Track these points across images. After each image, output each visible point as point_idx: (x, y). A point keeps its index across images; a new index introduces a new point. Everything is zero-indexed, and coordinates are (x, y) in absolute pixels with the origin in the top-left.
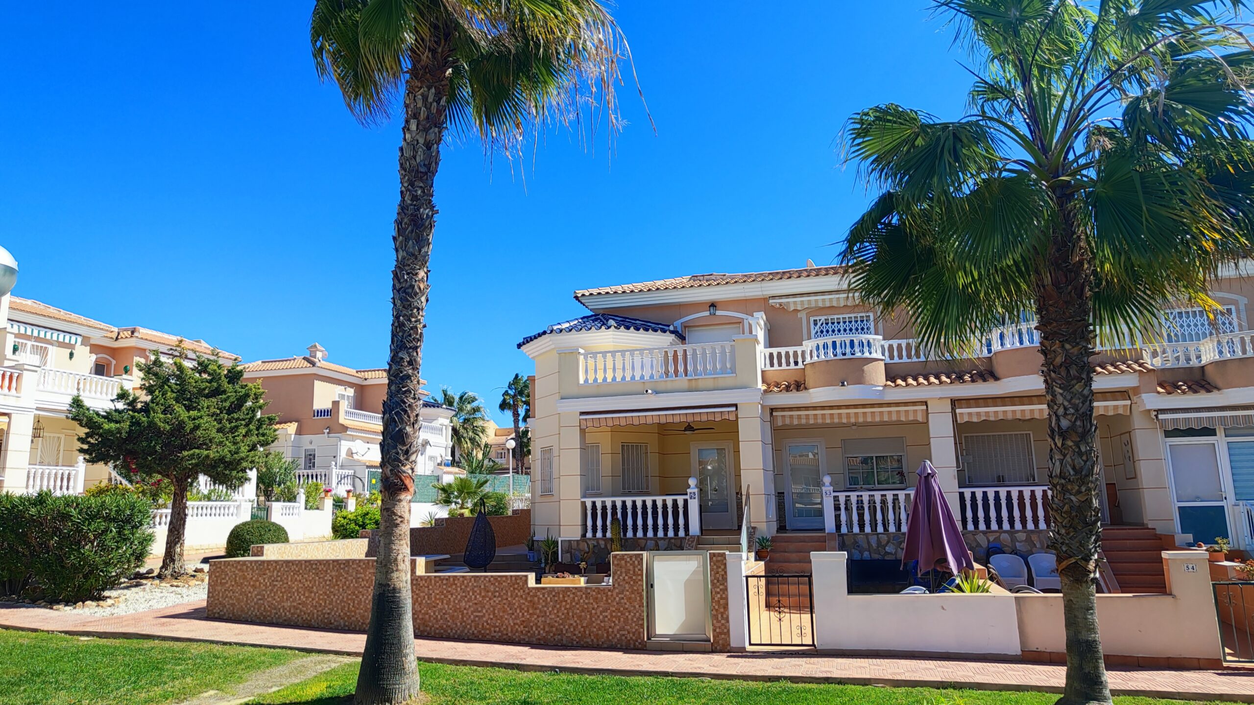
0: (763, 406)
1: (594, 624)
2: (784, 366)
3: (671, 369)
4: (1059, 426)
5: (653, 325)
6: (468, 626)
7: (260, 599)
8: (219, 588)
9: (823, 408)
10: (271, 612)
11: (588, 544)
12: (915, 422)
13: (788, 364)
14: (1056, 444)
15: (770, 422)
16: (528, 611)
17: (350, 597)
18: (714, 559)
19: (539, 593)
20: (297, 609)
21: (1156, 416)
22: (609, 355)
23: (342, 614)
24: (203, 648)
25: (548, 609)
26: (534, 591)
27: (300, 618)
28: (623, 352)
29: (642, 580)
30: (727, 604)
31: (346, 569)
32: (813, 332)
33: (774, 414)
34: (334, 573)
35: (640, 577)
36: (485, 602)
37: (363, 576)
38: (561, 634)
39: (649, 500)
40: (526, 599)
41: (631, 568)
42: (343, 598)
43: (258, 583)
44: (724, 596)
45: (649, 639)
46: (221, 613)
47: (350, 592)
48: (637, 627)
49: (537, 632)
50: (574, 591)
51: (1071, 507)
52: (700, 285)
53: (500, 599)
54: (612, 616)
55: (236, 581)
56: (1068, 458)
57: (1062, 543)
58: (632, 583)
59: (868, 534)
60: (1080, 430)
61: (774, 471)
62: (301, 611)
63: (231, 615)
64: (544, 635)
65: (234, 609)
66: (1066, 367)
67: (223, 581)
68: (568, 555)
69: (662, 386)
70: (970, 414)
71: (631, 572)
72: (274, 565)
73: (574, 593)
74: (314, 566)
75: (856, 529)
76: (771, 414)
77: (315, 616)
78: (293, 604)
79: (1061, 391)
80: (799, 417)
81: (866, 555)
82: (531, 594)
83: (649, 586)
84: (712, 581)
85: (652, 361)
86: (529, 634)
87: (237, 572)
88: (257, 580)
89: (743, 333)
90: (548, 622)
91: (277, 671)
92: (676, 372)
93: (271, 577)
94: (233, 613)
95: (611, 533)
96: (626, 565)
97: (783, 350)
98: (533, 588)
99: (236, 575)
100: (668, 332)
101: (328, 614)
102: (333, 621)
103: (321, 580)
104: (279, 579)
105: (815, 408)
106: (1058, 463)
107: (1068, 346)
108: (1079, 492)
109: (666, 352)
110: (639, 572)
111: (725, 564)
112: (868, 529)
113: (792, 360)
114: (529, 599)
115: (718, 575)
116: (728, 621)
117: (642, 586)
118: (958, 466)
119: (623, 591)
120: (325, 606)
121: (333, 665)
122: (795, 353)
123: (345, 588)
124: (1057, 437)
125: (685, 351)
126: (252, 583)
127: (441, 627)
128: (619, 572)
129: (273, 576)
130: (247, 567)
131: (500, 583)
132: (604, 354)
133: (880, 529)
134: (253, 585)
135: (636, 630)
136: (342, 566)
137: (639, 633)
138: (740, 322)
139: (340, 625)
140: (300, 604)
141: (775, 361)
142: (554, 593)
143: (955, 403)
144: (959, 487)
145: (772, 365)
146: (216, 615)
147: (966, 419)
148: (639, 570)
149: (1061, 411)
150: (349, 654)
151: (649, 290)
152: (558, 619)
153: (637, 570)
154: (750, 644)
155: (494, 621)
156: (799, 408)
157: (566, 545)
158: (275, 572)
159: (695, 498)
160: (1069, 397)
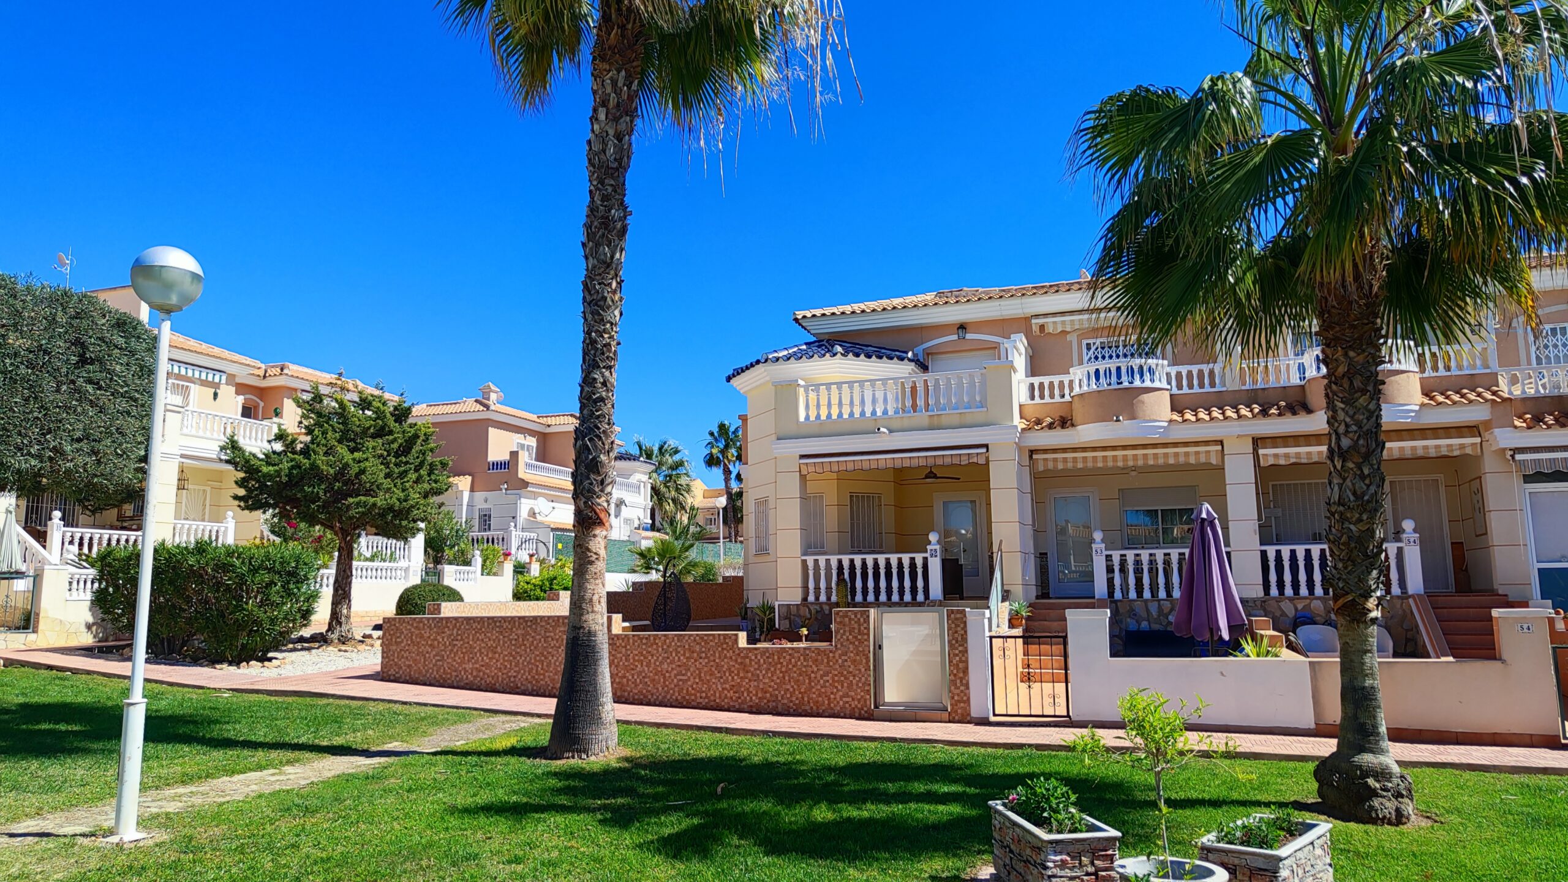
0: (1020, 449)
1: (814, 690)
2: (1047, 399)
3: (909, 403)
4: (1339, 446)
5: (889, 352)
6: (671, 692)
7: (439, 660)
8: (394, 648)
9: (1094, 449)
10: (451, 674)
11: (809, 610)
12: (1207, 467)
13: (1052, 396)
14: (1335, 467)
15: (1030, 466)
16: (738, 675)
17: (538, 658)
18: (952, 616)
19: (750, 654)
20: (480, 671)
21: (1513, 456)
22: (834, 387)
23: (529, 677)
24: (381, 707)
25: (761, 672)
26: (745, 652)
27: (483, 682)
28: (851, 384)
29: (868, 640)
30: (967, 668)
31: (534, 626)
32: (1086, 358)
33: (1034, 456)
34: (519, 632)
35: (866, 637)
36: (690, 663)
37: (552, 634)
38: (776, 700)
39: (882, 559)
40: (736, 661)
41: (856, 626)
42: (531, 659)
43: (436, 643)
44: (963, 659)
45: (876, 707)
46: (397, 675)
47: (538, 653)
48: (862, 694)
49: (748, 698)
50: (790, 652)
51: (1349, 538)
52: (946, 303)
53: (706, 660)
54: (834, 681)
55: (412, 639)
56: (1348, 482)
57: (1339, 579)
58: (857, 643)
59: (1146, 601)
60: (1363, 450)
61: (1033, 525)
62: (484, 674)
63: (408, 678)
64: (757, 701)
65: (410, 671)
66: (1349, 378)
67: (398, 640)
68: (787, 622)
69: (895, 424)
70: (1276, 456)
71: (856, 631)
72: (454, 622)
73: (790, 655)
74: (498, 624)
75: (1133, 595)
76: (1031, 457)
77: (500, 679)
78: (475, 666)
79: (1342, 406)
80: (1065, 460)
81: (1144, 625)
82: (742, 655)
83: (877, 647)
84: (949, 642)
85: (885, 394)
86: (740, 701)
87: (413, 630)
88: (435, 639)
89: (999, 359)
90: (761, 686)
91: (462, 728)
92: (914, 406)
93: (450, 635)
94: (410, 675)
95: (837, 596)
96: (850, 622)
97: (1046, 380)
98: (744, 648)
99: (412, 633)
100: (906, 360)
101: (515, 677)
102: (519, 685)
103: (506, 639)
104: (459, 637)
105: (1084, 449)
106: (1336, 488)
107: (1352, 354)
108: (1360, 520)
109: (903, 383)
110: (865, 631)
111: (965, 623)
112: (1147, 594)
113: (1057, 392)
114: (739, 661)
115: (956, 635)
116: (968, 688)
117: (869, 647)
118: (1260, 519)
119: (846, 653)
120: (511, 669)
121: (522, 725)
122: (1061, 383)
123: (532, 648)
124: (1336, 458)
125: (926, 381)
126: (429, 643)
127: (640, 692)
128: (842, 631)
129: (452, 634)
130: (424, 625)
131: (707, 643)
132: (828, 385)
133: (1162, 594)
134: (431, 645)
135: (862, 697)
136: (529, 624)
137: (865, 700)
138: (995, 347)
139: (528, 690)
140: (483, 666)
141: (1037, 393)
142: (767, 655)
143: (1258, 442)
144: (1261, 544)
145: (1032, 398)
146: (392, 678)
147: (1271, 461)
148: (865, 628)
149: (1342, 429)
150: (539, 716)
151: (884, 309)
152: (772, 684)
153: (862, 628)
154: (995, 715)
155: (700, 686)
156: (1064, 450)
157: (784, 610)
158: (455, 630)
159: (936, 556)
160: (1351, 413)
